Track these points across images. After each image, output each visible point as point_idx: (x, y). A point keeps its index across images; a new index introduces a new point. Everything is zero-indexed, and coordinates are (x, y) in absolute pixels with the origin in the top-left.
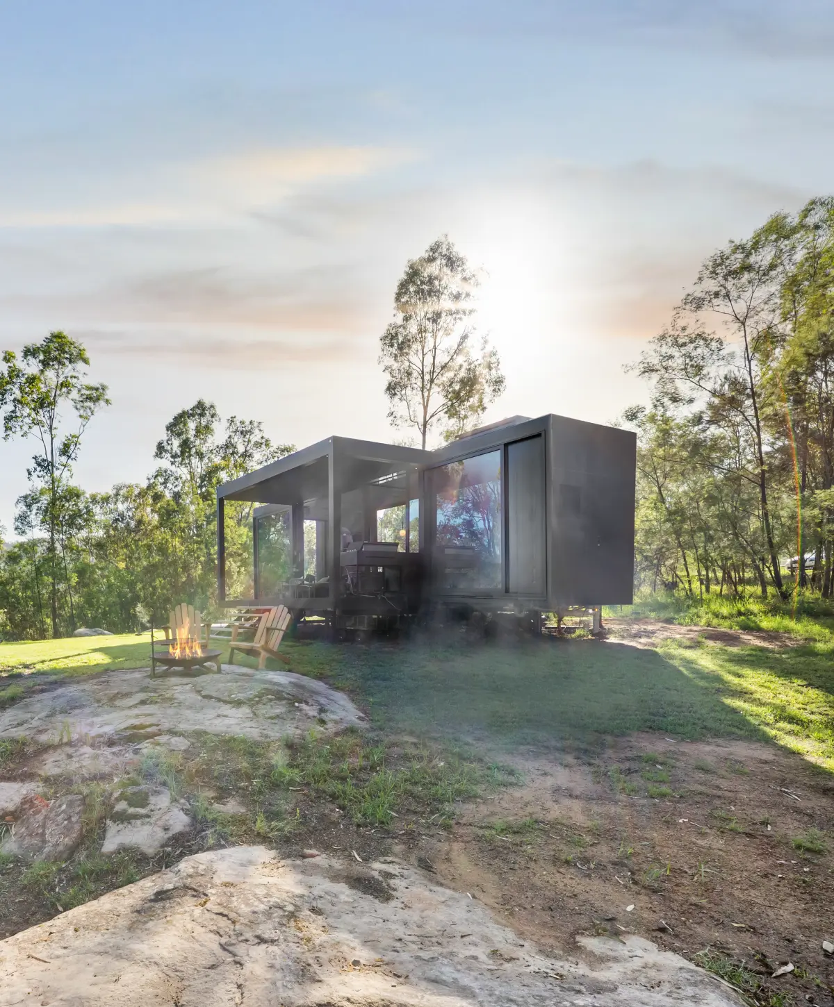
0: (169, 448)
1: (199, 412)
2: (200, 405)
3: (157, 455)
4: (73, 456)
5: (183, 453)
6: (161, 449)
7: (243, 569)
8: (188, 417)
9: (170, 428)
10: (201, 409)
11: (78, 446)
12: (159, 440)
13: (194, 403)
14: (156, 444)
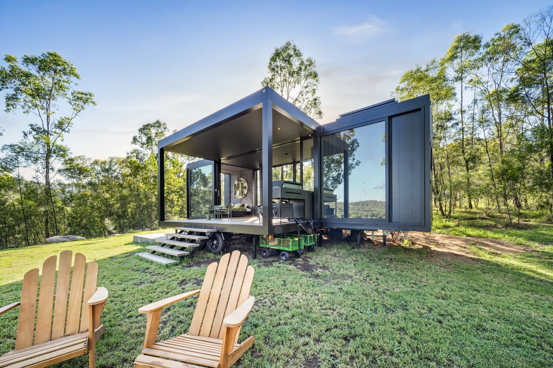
0: (140, 140)
1: (157, 125)
2: (158, 122)
3: (133, 143)
4: (66, 130)
5: (148, 142)
6: (135, 139)
7: (180, 199)
8: (151, 127)
9: (141, 130)
10: (158, 124)
11: (71, 125)
12: (134, 135)
13: (155, 121)
14: (133, 137)
